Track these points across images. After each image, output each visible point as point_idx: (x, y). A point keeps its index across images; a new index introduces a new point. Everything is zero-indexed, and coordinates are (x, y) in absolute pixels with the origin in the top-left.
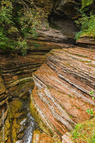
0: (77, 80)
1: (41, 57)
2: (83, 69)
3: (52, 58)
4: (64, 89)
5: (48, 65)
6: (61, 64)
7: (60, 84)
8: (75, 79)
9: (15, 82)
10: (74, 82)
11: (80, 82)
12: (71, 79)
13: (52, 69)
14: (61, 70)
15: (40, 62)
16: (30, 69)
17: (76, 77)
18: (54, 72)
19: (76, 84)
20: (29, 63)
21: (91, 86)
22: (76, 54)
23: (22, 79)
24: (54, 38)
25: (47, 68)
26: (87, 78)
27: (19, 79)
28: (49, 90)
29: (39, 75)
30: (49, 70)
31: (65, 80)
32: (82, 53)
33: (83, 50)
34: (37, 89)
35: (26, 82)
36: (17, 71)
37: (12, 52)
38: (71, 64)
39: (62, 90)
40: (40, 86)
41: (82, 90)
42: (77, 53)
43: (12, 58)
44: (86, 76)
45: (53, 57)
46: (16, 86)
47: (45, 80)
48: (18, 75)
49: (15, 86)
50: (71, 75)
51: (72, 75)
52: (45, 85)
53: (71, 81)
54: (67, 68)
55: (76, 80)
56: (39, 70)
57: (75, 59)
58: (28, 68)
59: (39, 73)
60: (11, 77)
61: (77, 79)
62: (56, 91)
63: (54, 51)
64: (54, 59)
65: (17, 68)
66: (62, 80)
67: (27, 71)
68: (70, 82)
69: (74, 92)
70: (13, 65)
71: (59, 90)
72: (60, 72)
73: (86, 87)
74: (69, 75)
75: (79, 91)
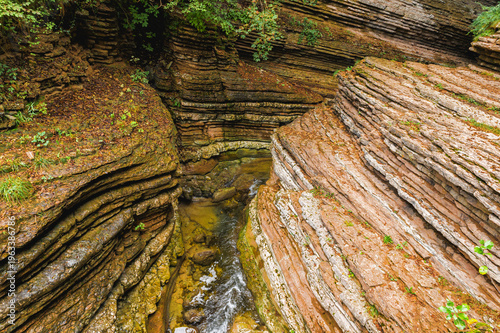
0: (434, 190)
1: (315, 78)
2: (472, 155)
3: (359, 89)
4: (372, 211)
5: (336, 114)
6: (387, 120)
7: (361, 190)
8: (425, 186)
9: (210, 147)
10: (418, 196)
11: (444, 202)
12: (411, 183)
13: (346, 128)
14: (379, 141)
15: (309, 98)
16: (268, 114)
17: (433, 179)
18: (351, 142)
19: (424, 203)
20: (269, 91)
21: (485, 226)
22: (459, 94)
23: (235, 143)
24: (382, 17)
25: (329, 124)
26: (476, 194)
27: (225, 141)
28: (317, 201)
29: (294, 141)
30: (333, 132)
31: (386, 182)
32: (486, 92)
33: (493, 83)
34: (278, 187)
35: (245, 154)
36: (224, 113)
37: (223, 42)
38: (425, 127)
39: (365, 211)
40: (289, 178)
41: (443, 232)
42: (463, 91)
43: (216, 63)
44: (475, 183)
45: (362, 87)
46: (212, 160)
47: (310, 163)
48: (224, 124)
49: (208, 159)
50: (414, 166)
51: (419, 167)
52: (306, 181)
53: (407, 188)
54: (407, 138)
55: (427, 189)
56: (298, 126)
57: (450, 110)
58: (262, 109)
59: (295, 134)
60: (203, 126)
61: (436, 186)
62: (341, 210)
63: (371, 67)
64: (364, 95)
65: (226, 101)
66: (375, 179)
67: (256, 118)
68: (401, 192)
69: (411, 230)
70: (217, 88)
71: (354, 211)
72: (374, 149)
73: (462, 223)
74: (407, 164)
75: (431, 232)
